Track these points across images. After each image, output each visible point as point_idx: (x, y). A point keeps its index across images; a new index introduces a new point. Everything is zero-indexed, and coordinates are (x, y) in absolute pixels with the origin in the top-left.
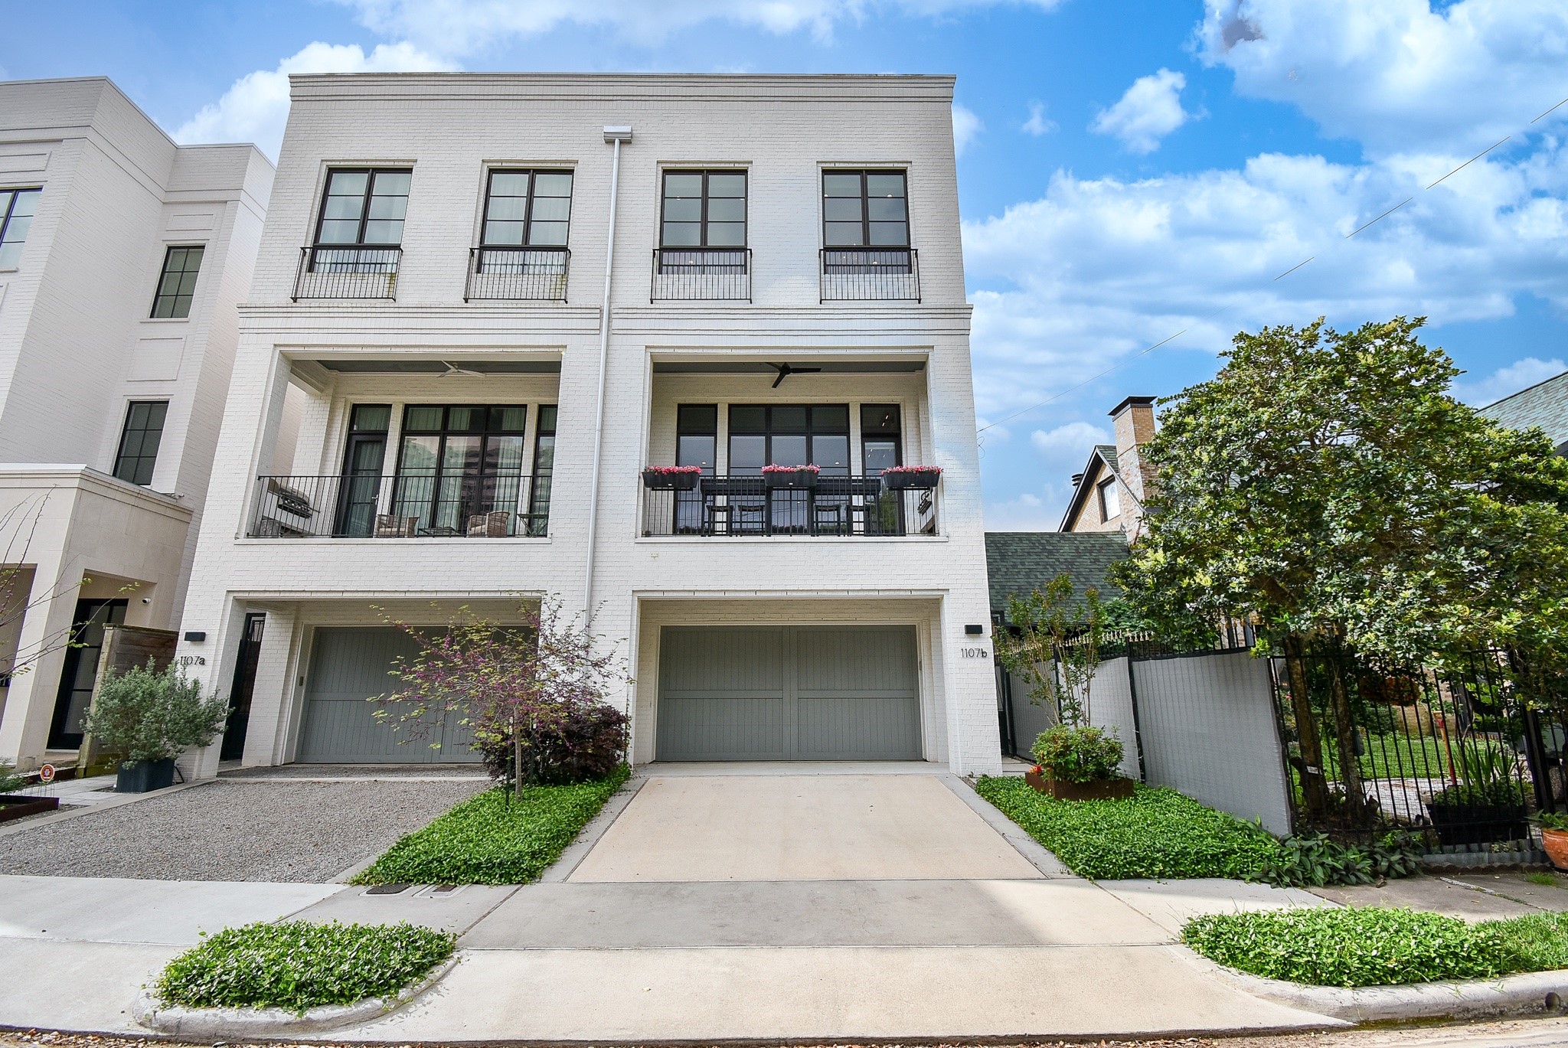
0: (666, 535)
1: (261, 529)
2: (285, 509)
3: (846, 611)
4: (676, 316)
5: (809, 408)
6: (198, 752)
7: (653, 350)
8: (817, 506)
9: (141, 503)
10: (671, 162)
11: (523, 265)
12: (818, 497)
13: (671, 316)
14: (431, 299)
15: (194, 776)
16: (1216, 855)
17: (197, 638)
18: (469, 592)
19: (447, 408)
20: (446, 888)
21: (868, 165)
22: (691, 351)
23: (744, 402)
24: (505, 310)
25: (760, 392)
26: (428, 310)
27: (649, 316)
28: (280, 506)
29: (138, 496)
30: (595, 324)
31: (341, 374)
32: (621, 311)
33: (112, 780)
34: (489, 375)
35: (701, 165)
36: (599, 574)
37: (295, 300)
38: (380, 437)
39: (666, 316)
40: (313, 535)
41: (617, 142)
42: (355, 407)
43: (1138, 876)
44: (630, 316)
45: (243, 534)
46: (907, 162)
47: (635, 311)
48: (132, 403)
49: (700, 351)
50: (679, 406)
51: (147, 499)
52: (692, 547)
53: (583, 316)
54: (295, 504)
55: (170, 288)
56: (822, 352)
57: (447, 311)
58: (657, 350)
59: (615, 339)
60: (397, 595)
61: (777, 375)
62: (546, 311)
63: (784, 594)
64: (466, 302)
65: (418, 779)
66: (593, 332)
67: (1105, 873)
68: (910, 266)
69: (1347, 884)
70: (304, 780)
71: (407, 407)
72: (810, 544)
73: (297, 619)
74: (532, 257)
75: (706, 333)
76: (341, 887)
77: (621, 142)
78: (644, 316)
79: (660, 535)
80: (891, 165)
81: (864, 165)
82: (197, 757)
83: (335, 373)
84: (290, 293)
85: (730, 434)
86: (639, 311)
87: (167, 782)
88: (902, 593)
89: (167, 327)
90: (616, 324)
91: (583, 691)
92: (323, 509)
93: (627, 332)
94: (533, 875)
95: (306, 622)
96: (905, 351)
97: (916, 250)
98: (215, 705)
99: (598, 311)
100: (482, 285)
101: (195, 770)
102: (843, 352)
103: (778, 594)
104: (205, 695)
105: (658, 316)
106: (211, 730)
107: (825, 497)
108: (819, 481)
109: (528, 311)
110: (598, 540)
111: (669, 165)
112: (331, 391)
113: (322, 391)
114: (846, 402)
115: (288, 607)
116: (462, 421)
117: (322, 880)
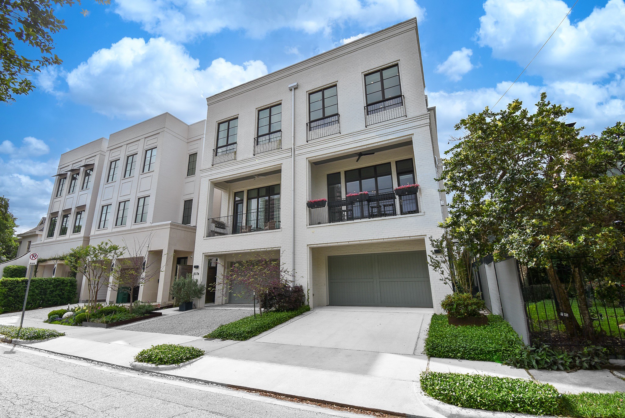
0: (326, 223)
1: (211, 234)
2: (217, 227)
3: (395, 246)
4: (315, 145)
5: (375, 167)
6: (199, 300)
7: (309, 159)
8: (371, 207)
9: (187, 230)
10: (311, 90)
11: (270, 139)
12: (370, 203)
13: (313, 146)
14: (245, 157)
15: (198, 307)
16: (491, 351)
17: (197, 267)
18: (260, 249)
19: (258, 189)
20: (224, 340)
21: (382, 67)
22: (321, 156)
23: (350, 169)
24: (264, 156)
25: (354, 165)
26: (244, 161)
27: (306, 147)
28: (216, 227)
29: (186, 228)
30: (290, 154)
31: (231, 184)
32: (297, 148)
33: (178, 308)
34: (267, 176)
35: (321, 88)
36: (296, 240)
37: (213, 165)
38: (242, 201)
39: (312, 146)
40: (227, 234)
41: (293, 89)
42: (235, 193)
43: (450, 357)
44: (300, 149)
45: (205, 236)
46: (398, 60)
47: (302, 147)
48: (185, 201)
49: (324, 156)
50: (328, 175)
51: (188, 228)
52: (325, 228)
53: (287, 152)
54: (221, 225)
55: (191, 167)
56: (368, 146)
57: (249, 160)
58: (310, 159)
59: (297, 158)
60: (242, 251)
61: (358, 157)
62: (276, 153)
63: (359, 242)
64: (254, 156)
65: (248, 309)
66: (290, 157)
67: (436, 355)
68: (402, 102)
69: (552, 370)
70: (223, 308)
71: (248, 191)
72: (367, 222)
73: (225, 260)
74: (272, 136)
75: (326, 149)
76: (201, 338)
77: (294, 89)
78: (305, 148)
79: (323, 223)
80: (391, 64)
81: (380, 68)
82: (199, 302)
83: (229, 184)
84: (211, 164)
85: (346, 182)
86: (303, 146)
87: (191, 308)
88: (406, 238)
89: (191, 178)
90: (296, 153)
91: (285, 281)
92: (229, 226)
93: (300, 154)
94: (245, 338)
95: (227, 260)
96: (401, 138)
97: (403, 96)
98: (202, 287)
99: (291, 149)
100: (259, 148)
101: (198, 305)
102: (376, 144)
103: (357, 242)
104: (199, 283)
105: (309, 147)
106: (201, 294)
107: (373, 203)
108: (370, 197)
109: (271, 154)
110: (295, 228)
111: (310, 92)
112: (228, 190)
113: (226, 190)
114: (389, 162)
115: (223, 256)
116: (263, 192)
117: (198, 336)
